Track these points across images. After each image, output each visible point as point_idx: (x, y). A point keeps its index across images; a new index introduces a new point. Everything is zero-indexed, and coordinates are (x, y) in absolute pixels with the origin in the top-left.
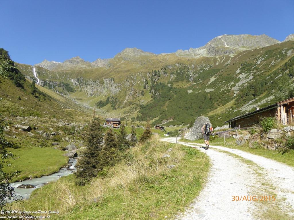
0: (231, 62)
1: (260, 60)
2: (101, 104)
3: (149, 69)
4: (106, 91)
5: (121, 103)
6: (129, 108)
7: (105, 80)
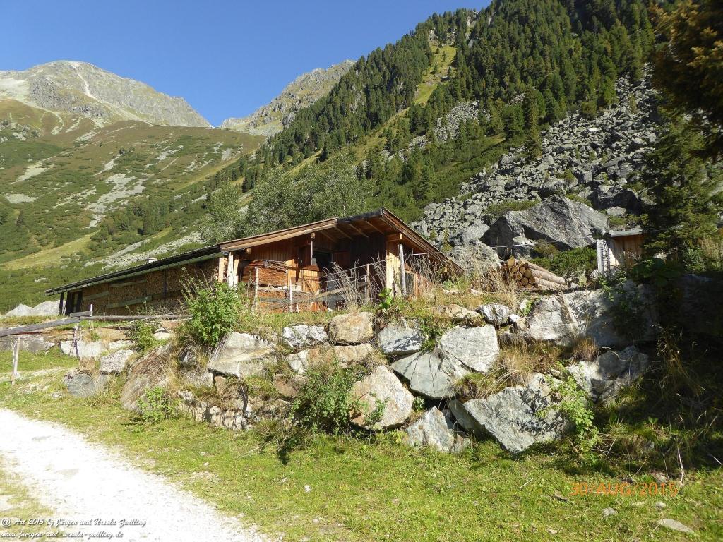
0: (94, 137)
1: (166, 153)
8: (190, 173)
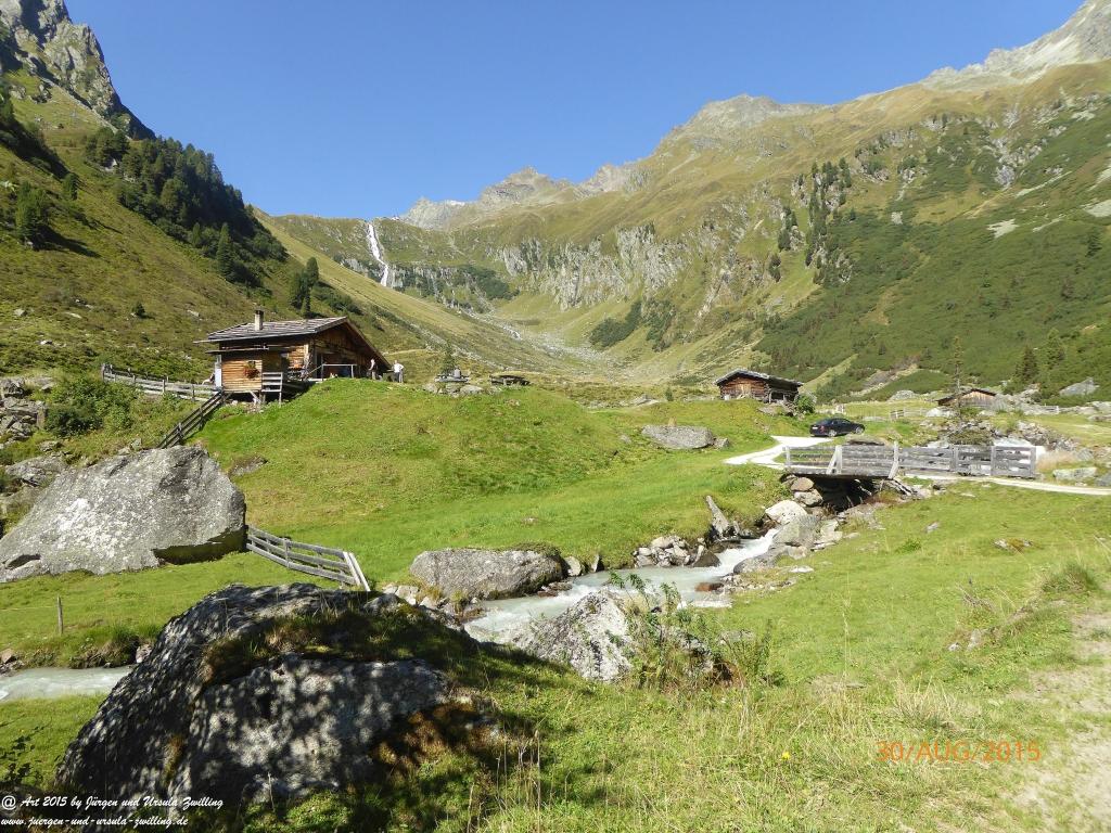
2: (607, 335)
3: (800, 166)
5: (685, 320)
6: (721, 335)
7: (621, 238)
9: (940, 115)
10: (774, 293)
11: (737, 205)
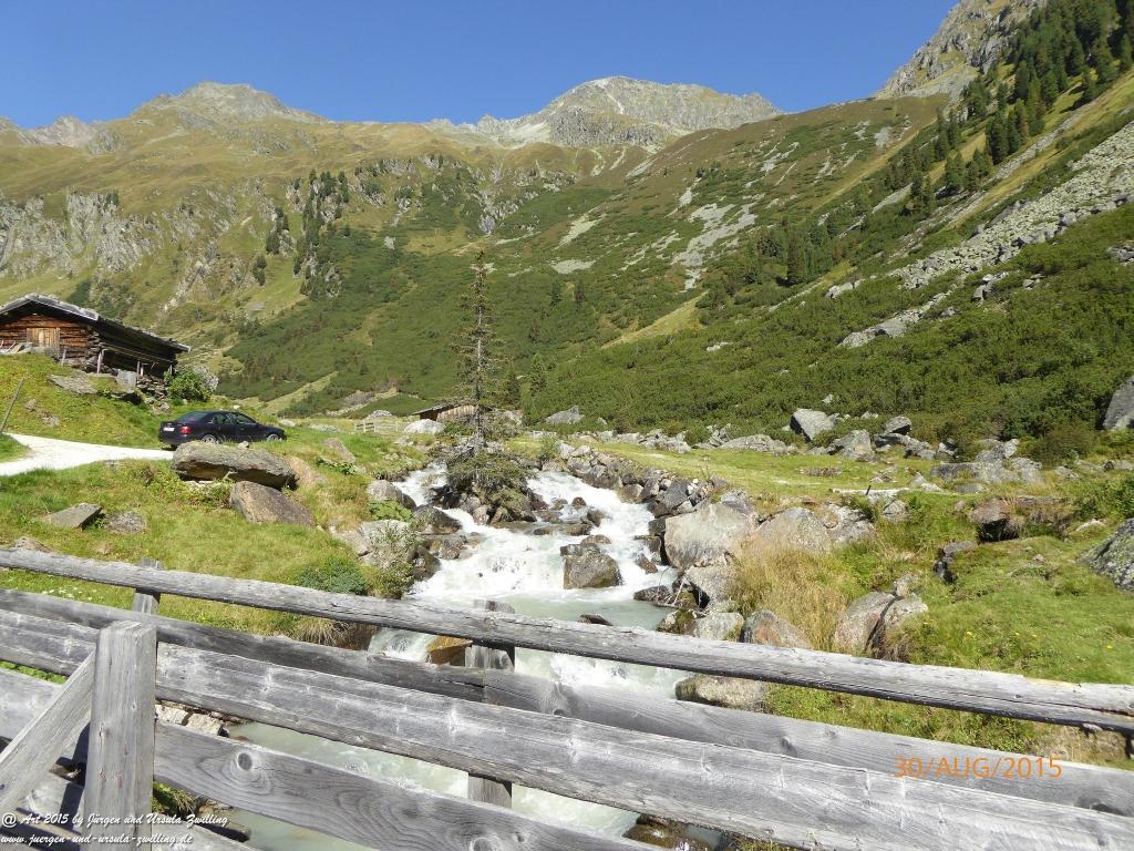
1: (773, 159)
3: (300, 170)
4: (78, 256)
5: (145, 312)
6: (189, 334)
7: (73, 203)
8: (827, 178)
9: (437, 155)
10: (256, 297)
11: (224, 195)
